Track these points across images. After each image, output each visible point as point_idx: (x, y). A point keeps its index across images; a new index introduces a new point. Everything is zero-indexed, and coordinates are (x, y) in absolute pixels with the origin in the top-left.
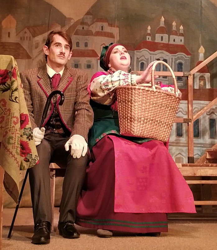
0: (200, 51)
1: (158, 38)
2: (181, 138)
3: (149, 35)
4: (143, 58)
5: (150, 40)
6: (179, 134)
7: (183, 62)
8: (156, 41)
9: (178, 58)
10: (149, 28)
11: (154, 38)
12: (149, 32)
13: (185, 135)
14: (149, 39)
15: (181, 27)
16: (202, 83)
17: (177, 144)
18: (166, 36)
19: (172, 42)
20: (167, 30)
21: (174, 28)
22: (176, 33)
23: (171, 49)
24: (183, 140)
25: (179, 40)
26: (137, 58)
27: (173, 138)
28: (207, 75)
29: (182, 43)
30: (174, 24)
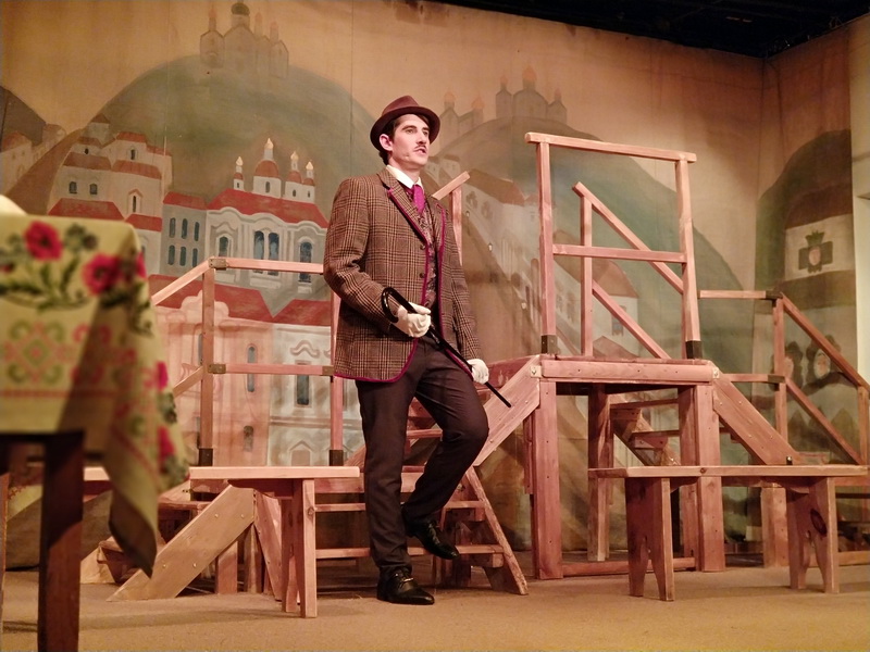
1: (258, 186)
2: (306, 409)
3: (240, 177)
4: (224, 227)
5: (241, 189)
6: (303, 401)
7: (312, 242)
8: (254, 192)
9: (303, 233)
10: (240, 162)
11: (250, 184)
12: (239, 170)
13: (313, 402)
14: (239, 185)
15: (310, 166)
17: (297, 421)
18: (276, 183)
19: (289, 197)
20: (279, 169)
21: (295, 167)
22: (299, 178)
23: (288, 211)
24: (310, 412)
25: (304, 194)
26: (213, 227)
27: (289, 408)
29: (311, 200)
30: (294, 157)
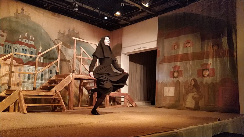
0: (40, 48)
1: (23, 41)
2: (29, 80)
3: (20, 39)
4: (16, 47)
5: (20, 41)
6: (29, 79)
7: (33, 51)
8: (23, 42)
9: (31, 50)
10: (20, 36)
11: (22, 40)
12: (20, 37)
13: (31, 79)
14: (20, 40)
15: (34, 38)
16: (40, 60)
17: (27, 82)
18: (27, 41)
19: (29, 43)
20: (28, 38)
21: (31, 38)
22: (31, 40)
23: (29, 46)
24: (30, 81)
25: (32, 43)
26: (14, 47)
27: (26, 80)
28: (42, 58)
29: (33, 44)
30: (31, 36)
